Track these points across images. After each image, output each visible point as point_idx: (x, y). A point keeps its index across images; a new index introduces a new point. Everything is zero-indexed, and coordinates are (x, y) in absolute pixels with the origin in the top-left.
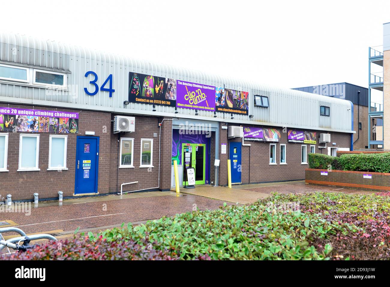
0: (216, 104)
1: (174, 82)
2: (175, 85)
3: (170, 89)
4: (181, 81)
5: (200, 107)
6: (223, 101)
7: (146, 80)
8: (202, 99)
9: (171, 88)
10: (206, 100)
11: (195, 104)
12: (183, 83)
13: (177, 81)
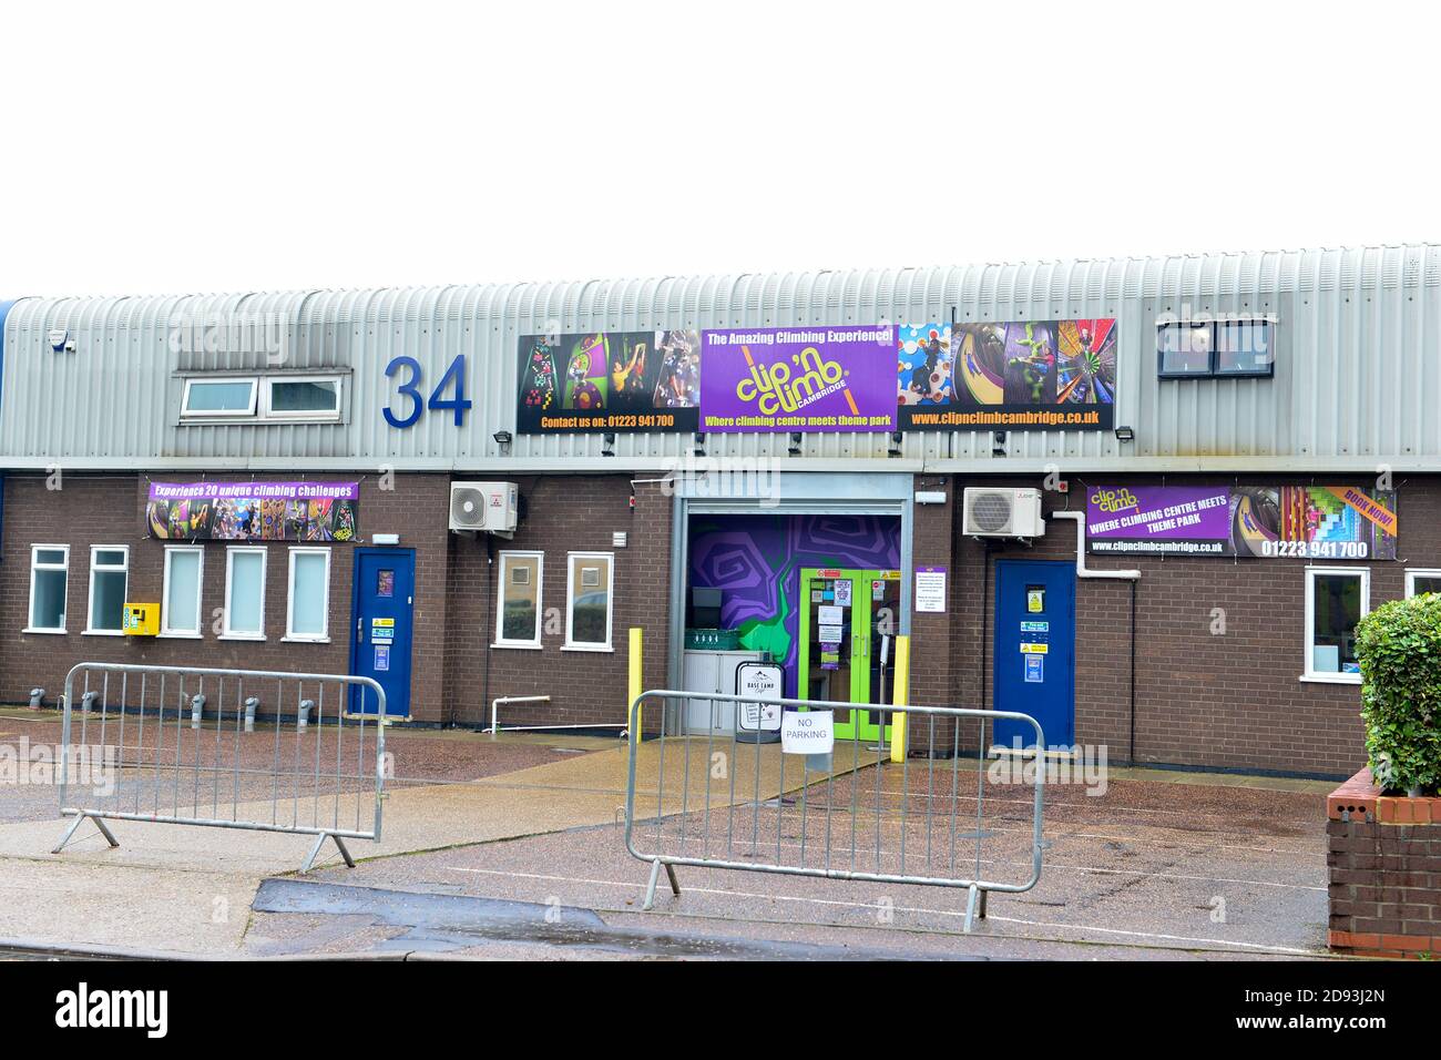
0: (902, 398)
1: (691, 340)
2: (695, 351)
3: (671, 370)
4: (720, 332)
5: (813, 421)
6: (942, 381)
7: (577, 352)
8: (821, 386)
9: (676, 367)
10: (843, 389)
11: (787, 409)
12: (732, 335)
13: (705, 334)
